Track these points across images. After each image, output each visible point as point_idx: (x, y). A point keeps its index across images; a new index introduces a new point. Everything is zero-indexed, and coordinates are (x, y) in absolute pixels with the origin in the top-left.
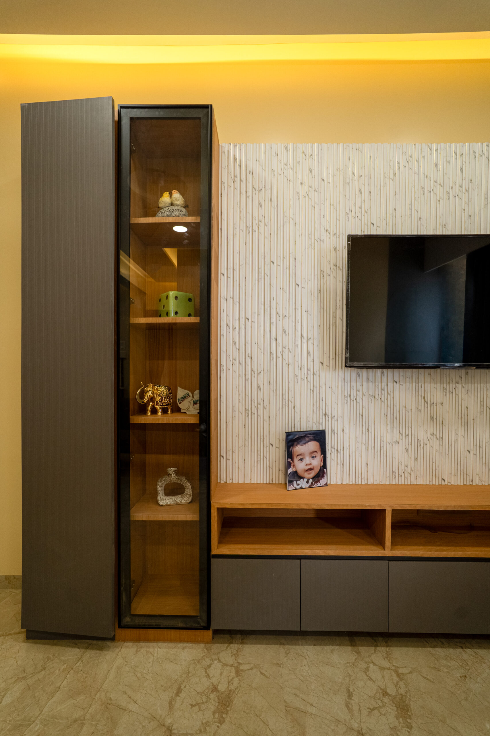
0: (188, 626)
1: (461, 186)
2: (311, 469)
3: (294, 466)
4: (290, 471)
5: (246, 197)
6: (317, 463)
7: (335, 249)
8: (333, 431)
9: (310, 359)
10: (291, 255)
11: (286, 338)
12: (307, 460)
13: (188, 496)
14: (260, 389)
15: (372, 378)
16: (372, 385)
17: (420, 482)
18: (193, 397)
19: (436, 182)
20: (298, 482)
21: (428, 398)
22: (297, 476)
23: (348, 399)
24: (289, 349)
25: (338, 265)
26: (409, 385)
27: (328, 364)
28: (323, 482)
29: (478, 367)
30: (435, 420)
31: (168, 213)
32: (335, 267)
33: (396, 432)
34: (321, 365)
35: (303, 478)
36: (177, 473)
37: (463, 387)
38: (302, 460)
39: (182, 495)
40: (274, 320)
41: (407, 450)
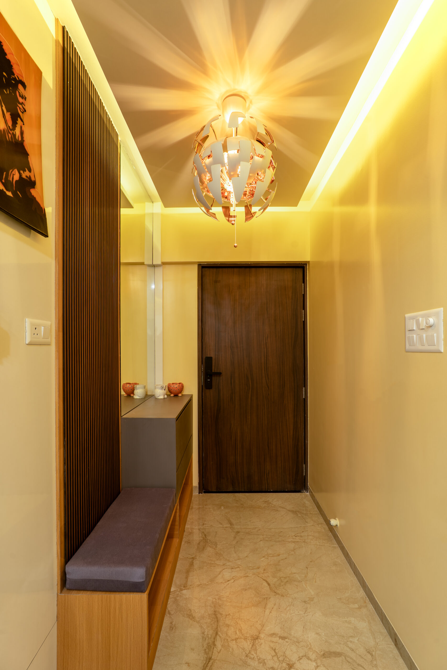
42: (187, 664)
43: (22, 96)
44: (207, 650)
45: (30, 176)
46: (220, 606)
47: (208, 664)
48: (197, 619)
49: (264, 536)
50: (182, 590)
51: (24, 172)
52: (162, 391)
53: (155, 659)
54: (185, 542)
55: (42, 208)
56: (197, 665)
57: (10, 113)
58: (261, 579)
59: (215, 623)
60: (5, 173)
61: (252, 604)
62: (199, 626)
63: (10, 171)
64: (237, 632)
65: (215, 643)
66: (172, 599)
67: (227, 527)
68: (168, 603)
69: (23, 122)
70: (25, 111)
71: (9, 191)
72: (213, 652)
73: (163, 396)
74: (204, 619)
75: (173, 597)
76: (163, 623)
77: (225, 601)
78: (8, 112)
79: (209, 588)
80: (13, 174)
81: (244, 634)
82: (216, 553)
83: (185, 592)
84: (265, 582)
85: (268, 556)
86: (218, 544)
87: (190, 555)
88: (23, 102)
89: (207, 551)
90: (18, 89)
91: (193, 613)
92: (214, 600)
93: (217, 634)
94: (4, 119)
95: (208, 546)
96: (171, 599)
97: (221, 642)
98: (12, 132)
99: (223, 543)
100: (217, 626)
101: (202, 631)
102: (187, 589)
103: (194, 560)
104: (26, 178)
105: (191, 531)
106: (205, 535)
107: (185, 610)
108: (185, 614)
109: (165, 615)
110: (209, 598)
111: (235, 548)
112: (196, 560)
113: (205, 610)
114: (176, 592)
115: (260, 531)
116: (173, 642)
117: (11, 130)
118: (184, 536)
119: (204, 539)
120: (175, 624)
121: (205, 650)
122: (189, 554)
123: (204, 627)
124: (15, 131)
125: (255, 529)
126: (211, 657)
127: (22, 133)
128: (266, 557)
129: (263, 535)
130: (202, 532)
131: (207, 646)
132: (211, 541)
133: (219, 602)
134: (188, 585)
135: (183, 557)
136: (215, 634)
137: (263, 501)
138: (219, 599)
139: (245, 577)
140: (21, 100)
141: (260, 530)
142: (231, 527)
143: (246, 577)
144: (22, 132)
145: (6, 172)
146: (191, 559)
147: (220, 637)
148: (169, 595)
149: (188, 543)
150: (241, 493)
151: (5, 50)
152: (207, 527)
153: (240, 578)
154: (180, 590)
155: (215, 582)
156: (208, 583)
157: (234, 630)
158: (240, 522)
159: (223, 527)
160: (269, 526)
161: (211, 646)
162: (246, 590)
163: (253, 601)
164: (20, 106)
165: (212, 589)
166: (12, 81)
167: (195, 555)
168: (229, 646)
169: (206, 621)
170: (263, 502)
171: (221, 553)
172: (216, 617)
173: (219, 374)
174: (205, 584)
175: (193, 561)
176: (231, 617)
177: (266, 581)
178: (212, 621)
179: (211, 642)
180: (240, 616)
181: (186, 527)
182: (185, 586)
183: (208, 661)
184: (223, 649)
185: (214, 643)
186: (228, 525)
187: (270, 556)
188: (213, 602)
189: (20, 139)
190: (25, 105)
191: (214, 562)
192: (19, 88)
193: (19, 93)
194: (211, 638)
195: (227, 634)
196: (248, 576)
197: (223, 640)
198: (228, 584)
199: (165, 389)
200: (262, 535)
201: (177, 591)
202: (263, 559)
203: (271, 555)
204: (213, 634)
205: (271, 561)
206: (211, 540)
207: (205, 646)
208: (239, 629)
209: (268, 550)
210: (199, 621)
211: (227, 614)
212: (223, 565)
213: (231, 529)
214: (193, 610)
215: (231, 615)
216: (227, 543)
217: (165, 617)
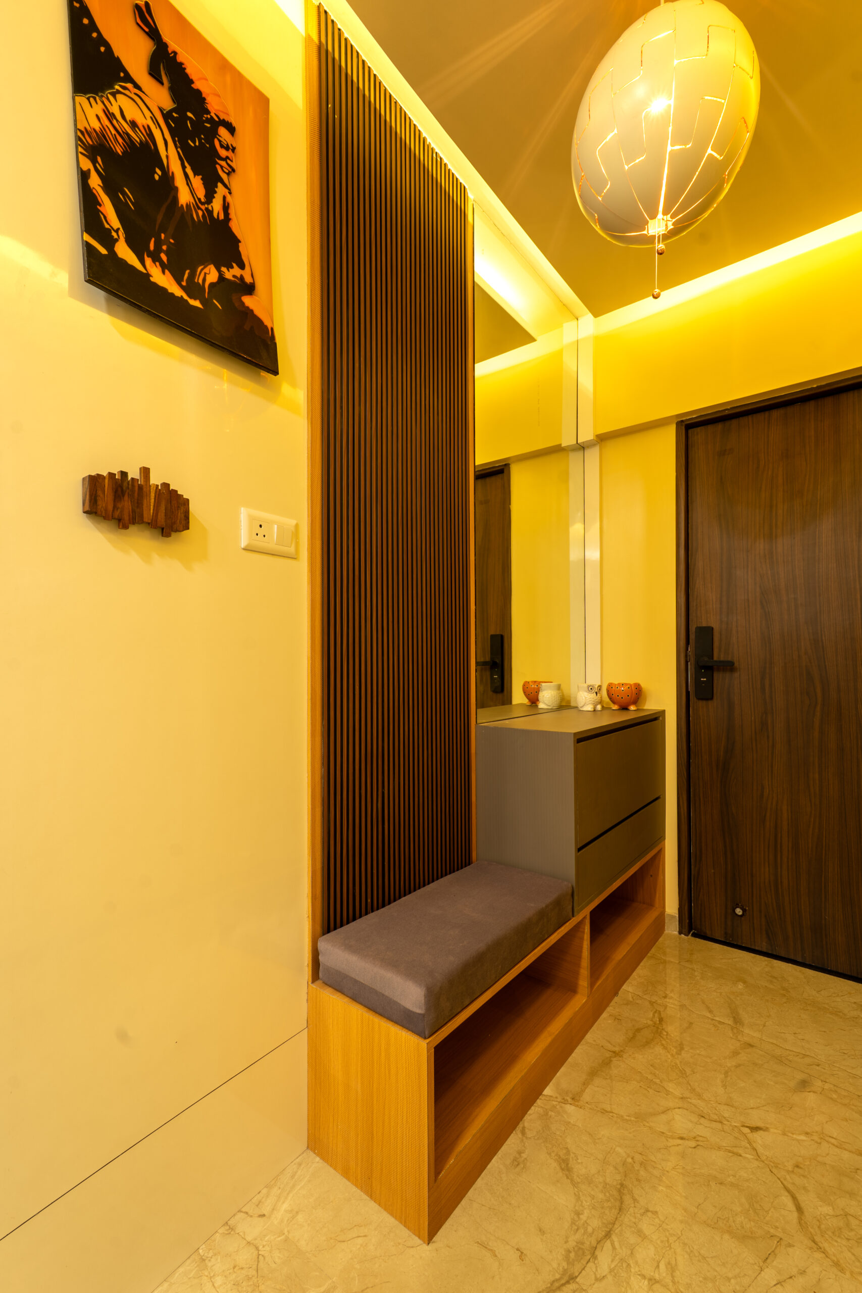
42: (519, 1253)
43: (225, 146)
44: (572, 1255)
45: (241, 276)
46: (638, 1180)
47: (563, 1285)
48: (575, 1177)
49: (827, 1086)
50: (566, 1102)
51: (230, 269)
52: (590, 694)
53: (463, 1200)
54: (610, 1015)
55: (266, 327)
56: (538, 1270)
57: (201, 177)
58: (779, 1181)
59: (613, 1210)
60: (187, 272)
61: (730, 1227)
62: (575, 1194)
63: (198, 268)
64: (662, 1266)
65: (597, 1253)
66: (539, 1109)
67: (724, 1023)
68: (528, 1113)
69: (229, 189)
70: (234, 170)
71: (195, 299)
72: (583, 1269)
73: (592, 707)
74: (591, 1185)
75: (542, 1106)
76: (505, 1144)
77: (657, 1177)
78: (196, 176)
79: (627, 1130)
80: (205, 274)
81: (678, 1282)
82: (673, 1066)
83: (570, 1108)
84: (789, 1198)
85: (822, 1138)
86: (686, 1049)
87: (611, 1044)
88: (229, 156)
89: (653, 1053)
90: (217, 136)
91: (571, 1159)
92: (629, 1160)
93: (608, 1235)
94: (188, 187)
95: (660, 1043)
96: (537, 1108)
97: (612, 1261)
98: (206, 208)
99: (698, 1051)
100: (616, 1219)
101: (577, 1208)
102: (577, 1106)
103: (615, 1057)
104: (233, 279)
105: (631, 999)
106: (661, 1020)
107: (556, 1142)
108: (553, 1151)
109: (514, 1132)
110: (618, 1149)
111: (726, 1077)
112: (621, 1059)
113: (601, 1169)
114: (553, 1101)
115: (817, 1068)
116: (508, 1189)
117: (203, 204)
118: (613, 1003)
119: (654, 1026)
120: (526, 1159)
121: (569, 1251)
122: (609, 1042)
123: (584, 1202)
124: (212, 204)
125: (803, 1058)
126: (576, 1277)
127: (226, 207)
128: (816, 1138)
129: (826, 1082)
130: (656, 1010)
131: (576, 1246)
132: (670, 1036)
133: (638, 1170)
134: (581, 1099)
135: (595, 1041)
136: (603, 1234)
137: (855, 1003)
138: (641, 1164)
139: (730, 1151)
140: (223, 153)
141: (818, 1065)
142: (735, 1026)
143: (733, 1153)
144: (227, 205)
145: (189, 269)
146: (609, 1052)
147: (614, 1248)
148: (538, 1098)
149: (615, 1020)
150: (790, 964)
151: (190, 76)
152: (672, 1006)
153: (715, 1149)
154: (563, 1101)
155: (647, 1124)
156: (628, 1118)
157: (655, 1255)
158: (764, 1026)
159: (713, 1020)
160: (853, 1068)
161: (584, 1253)
162: (721, 1183)
163: (734, 1221)
164: (223, 163)
165: (634, 1136)
166: (206, 124)
167: (622, 1049)
168: (628, 1283)
169: (592, 1193)
170: (854, 1005)
171: (685, 1071)
172: (621, 1197)
173: (729, 666)
174: (622, 1116)
175: (612, 1059)
176: (657, 1220)
177: (794, 1198)
178: (608, 1201)
179: (588, 1243)
180: (682, 1234)
181: (623, 987)
182: (575, 1099)
183: (566, 1278)
184: (610, 1278)
185: (594, 1252)
186: (729, 1020)
187: (828, 1142)
188: (624, 1163)
189: (222, 217)
190: (232, 161)
191: (661, 1082)
192: (219, 133)
193: (220, 141)
194: (591, 1235)
195: (632, 1253)
196: (740, 1156)
197: (617, 1258)
198: (678, 1145)
199: (596, 693)
200: (822, 1081)
201: (556, 1100)
202: (802, 1137)
203: (833, 1141)
204: (600, 1231)
205: (828, 1154)
206: (672, 1035)
207: (572, 1244)
208: (669, 1263)
209: (827, 1122)
210: (578, 1183)
211: (651, 1209)
212: (682, 1098)
213: (732, 1030)
214: (574, 1153)
215: (658, 1217)
216: (710, 1058)
217: (512, 1135)
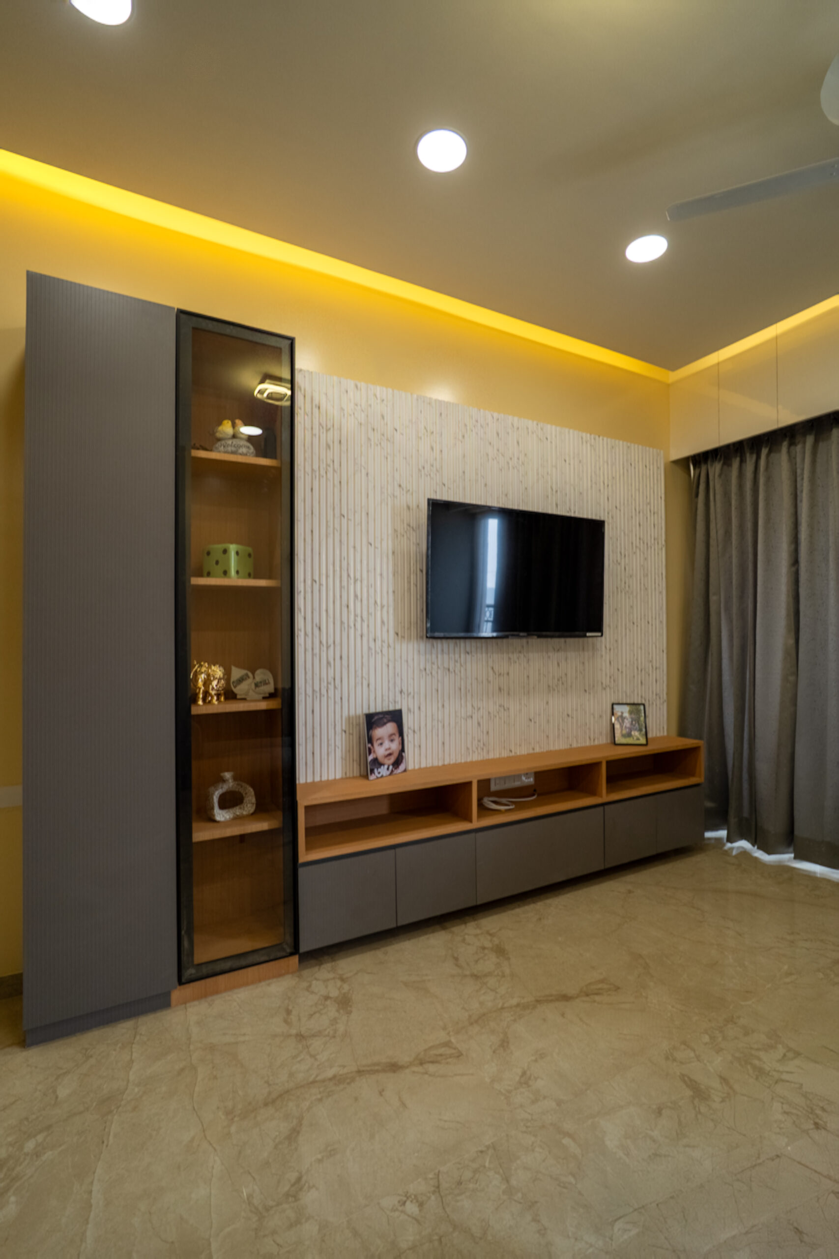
0: (272, 958)
1: (518, 459)
2: (390, 754)
3: (374, 752)
4: (370, 758)
5: (312, 434)
6: (395, 746)
7: (408, 508)
8: (409, 710)
9: (385, 629)
10: (363, 510)
11: (358, 604)
12: (387, 744)
13: (249, 805)
14: (330, 666)
15: (446, 649)
16: (446, 656)
17: (491, 756)
18: (254, 678)
19: (498, 450)
20: (379, 770)
21: (496, 669)
22: (377, 763)
23: (424, 673)
24: (362, 617)
25: (411, 525)
26: (479, 655)
27: (403, 635)
28: (402, 767)
29: (539, 636)
30: (502, 691)
31: (233, 449)
32: (408, 528)
33: (469, 706)
34: (396, 635)
35: (383, 765)
36: (235, 778)
37: (524, 656)
38: (381, 744)
39: (242, 806)
40: (345, 583)
41: (479, 724)
